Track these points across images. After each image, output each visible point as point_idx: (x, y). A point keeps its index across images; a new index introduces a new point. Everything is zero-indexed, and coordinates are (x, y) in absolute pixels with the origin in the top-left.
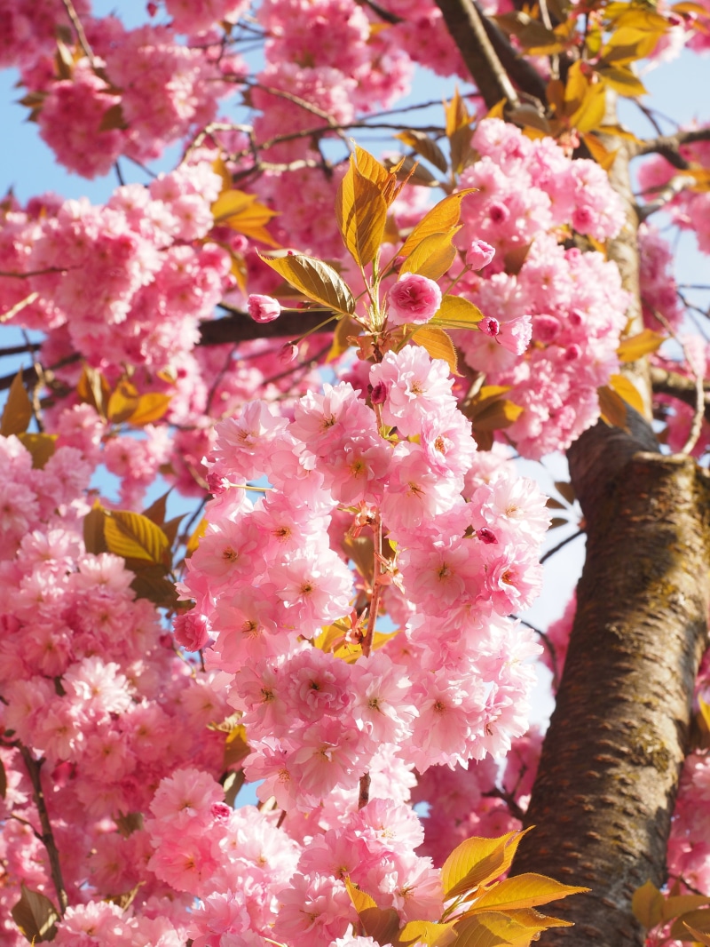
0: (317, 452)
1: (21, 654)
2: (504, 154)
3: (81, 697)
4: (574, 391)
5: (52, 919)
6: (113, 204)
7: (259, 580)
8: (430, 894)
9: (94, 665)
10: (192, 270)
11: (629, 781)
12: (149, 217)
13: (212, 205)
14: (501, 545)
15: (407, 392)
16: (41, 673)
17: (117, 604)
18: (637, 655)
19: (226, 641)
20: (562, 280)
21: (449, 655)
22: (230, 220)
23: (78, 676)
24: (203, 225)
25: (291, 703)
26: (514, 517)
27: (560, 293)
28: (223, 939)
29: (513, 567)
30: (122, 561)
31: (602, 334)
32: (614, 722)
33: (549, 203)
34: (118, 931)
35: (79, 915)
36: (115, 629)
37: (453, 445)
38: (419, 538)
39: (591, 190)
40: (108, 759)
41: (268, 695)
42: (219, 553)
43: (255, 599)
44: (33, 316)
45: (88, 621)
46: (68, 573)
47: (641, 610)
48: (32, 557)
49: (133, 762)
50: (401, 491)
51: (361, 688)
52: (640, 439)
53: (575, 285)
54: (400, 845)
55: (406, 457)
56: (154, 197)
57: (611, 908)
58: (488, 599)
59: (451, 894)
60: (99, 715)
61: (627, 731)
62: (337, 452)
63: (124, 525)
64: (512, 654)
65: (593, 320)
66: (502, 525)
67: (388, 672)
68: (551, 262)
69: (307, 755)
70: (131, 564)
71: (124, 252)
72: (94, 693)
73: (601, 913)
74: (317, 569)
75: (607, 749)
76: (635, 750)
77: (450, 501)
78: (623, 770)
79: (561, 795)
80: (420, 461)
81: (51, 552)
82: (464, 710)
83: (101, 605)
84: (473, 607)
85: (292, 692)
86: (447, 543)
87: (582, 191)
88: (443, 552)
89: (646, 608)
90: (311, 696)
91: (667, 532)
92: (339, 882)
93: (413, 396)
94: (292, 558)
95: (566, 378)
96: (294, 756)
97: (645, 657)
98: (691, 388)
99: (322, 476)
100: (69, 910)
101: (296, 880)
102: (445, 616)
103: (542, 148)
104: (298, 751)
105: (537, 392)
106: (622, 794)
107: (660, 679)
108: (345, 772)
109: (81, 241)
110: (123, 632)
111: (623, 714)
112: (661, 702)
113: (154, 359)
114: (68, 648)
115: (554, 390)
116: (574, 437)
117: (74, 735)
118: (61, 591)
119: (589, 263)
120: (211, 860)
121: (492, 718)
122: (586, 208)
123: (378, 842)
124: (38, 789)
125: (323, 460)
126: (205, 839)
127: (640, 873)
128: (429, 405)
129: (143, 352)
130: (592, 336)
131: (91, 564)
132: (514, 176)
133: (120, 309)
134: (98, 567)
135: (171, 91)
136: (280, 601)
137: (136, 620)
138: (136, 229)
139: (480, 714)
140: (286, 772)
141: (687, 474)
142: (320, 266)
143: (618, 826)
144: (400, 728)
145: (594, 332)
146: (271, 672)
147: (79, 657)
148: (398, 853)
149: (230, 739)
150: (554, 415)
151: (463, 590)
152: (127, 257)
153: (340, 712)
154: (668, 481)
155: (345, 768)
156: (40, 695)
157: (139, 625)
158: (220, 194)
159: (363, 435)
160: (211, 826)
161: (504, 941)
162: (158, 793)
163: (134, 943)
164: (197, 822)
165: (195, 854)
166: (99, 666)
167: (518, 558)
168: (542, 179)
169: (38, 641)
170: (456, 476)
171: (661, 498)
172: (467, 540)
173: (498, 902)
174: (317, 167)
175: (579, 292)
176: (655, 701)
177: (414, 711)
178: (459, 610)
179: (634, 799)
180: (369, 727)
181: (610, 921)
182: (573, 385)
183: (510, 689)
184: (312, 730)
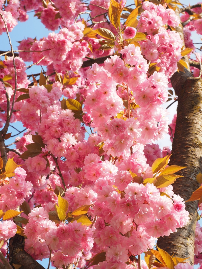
0: (111, 72)
1: (50, 133)
2: (150, 9)
3: (65, 142)
4: (172, 63)
5: (63, 192)
6: (60, 33)
7: (101, 104)
8: (149, 173)
9: (67, 134)
10: (80, 47)
11: (193, 151)
12: (69, 35)
13: (83, 31)
14: (157, 89)
15: (131, 55)
16: (55, 137)
17: (71, 120)
18: (192, 123)
19: (95, 120)
20: (166, 37)
21: (148, 116)
22: (87, 35)
23: (63, 137)
24: (81, 36)
25: (112, 131)
26: (160, 82)
27: (167, 40)
28: (103, 188)
29: (161, 93)
30: (71, 110)
31: (177, 49)
32: (188, 138)
33: (162, 19)
34: (79, 192)
35: (70, 190)
36: (71, 126)
37: (143, 66)
38: (137, 89)
39: (171, 16)
40: (72, 155)
41: (106, 130)
42: (91, 99)
43: (101, 109)
44: (44, 62)
45: (64, 125)
46: (59, 115)
47: (192, 113)
48: (50, 112)
49: (78, 156)
50: (132, 78)
51: (128, 126)
52: (188, 75)
53: (170, 38)
54: (141, 162)
55: (132, 70)
56: (69, 30)
57: (191, 180)
58: (155, 102)
59: (154, 172)
60: (69, 146)
61: (192, 140)
62: (116, 71)
63: (71, 103)
64: (163, 115)
65: (175, 46)
66: (157, 84)
67: (134, 121)
68: (164, 33)
69: (117, 143)
70: (73, 111)
71: (64, 44)
72: (68, 141)
73: (189, 181)
74: (115, 100)
75: (187, 144)
76: (194, 144)
77: (144, 80)
78: (192, 149)
79: (178, 156)
80: (136, 71)
81: (54, 110)
82: (153, 129)
83: (67, 121)
84: (152, 104)
85: (112, 128)
86: (144, 89)
87: (169, 16)
88: (143, 92)
89: (193, 112)
90: (116, 129)
91: (197, 95)
92: (128, 172)
93: (132, 56)
94: (108, 98)
95: (170, 60)
96: (114, 143)
97: (194, 123)
98: (199, 64)
99: (113, 78)
100: (67, 189)
101: (118, 173)
102: (146, 107)
103: (159, 7)
104: (115, 142)
105: (163, 64)
106: (192, 154)
107: (198, 128)
108: (127, 146)
109: (54, 42)
110: (73, 127)
111: (191, 136)
112: (199, 133)
113: (73, 69)
114: (61, 131)
115: (167, 63)
116: (172, 75)
117: (64, 151)
118: (58, 118)
119: (173, 33)
120: (99, 173)
121: (160, 130)
122: (171, 20)
123: (136, 162)
124: (57, 164)
125: (112, 74)
126: (97, 169)
127: (198, 171)
128: (136, 57)
129: (70, 67)
130: (175, 50)
131: (64, 111)
132: (153, 14)
133: (64, 57)
134: (66, 112)
135: (70, 8)
136: (107, 108)
137: (76, 124)
138: (66, 38)
139: (157, 129)
140: (113, 148)
141: (200, 81)
142: (106, 30)
143: (192, 161)
144: (138, 134)
145: (175, 49)
146: (106, 124)
147: (63, 133)
148: (141, 164)
149: (100, 148)
150: (168, 69)
151: (149, 100)
152: (65, 45)
153: (124, 131)
154: (196, 83)
155: (126, 145)
156: (55, 142)
157: (76, 125)
158: (85, 29)
159: (121, 66)
160: (98, 166)
161: (168, 181)
162: (85, 159)
163: (83, 193)
164: (95, 165)
165: (95, 172)
166: (68, 134)
167: (162, 91)
168: (160, 14)
169: (54, 130)
170: (144, 73)
171: (195, 87)
172: (149, 89)
173: (165, 173)
174: (106, 22)
175: (171, 39)
176: (198, 133)
177: (141, 130)
178: (149, 105)
179: (195, 155)
180: (131, 134)
181: (192, 182)
182: (171, 62)
183: (163, 123)
184: (118, 137)
